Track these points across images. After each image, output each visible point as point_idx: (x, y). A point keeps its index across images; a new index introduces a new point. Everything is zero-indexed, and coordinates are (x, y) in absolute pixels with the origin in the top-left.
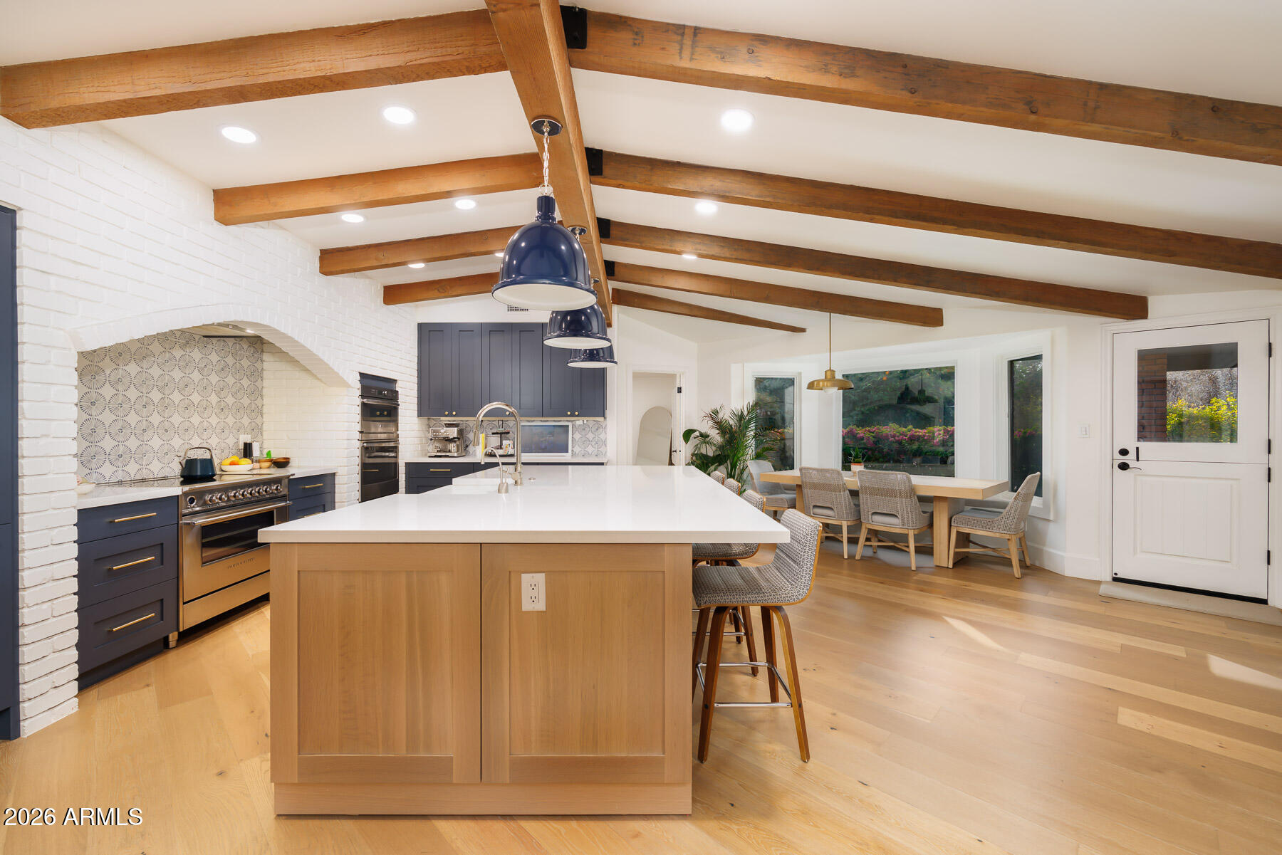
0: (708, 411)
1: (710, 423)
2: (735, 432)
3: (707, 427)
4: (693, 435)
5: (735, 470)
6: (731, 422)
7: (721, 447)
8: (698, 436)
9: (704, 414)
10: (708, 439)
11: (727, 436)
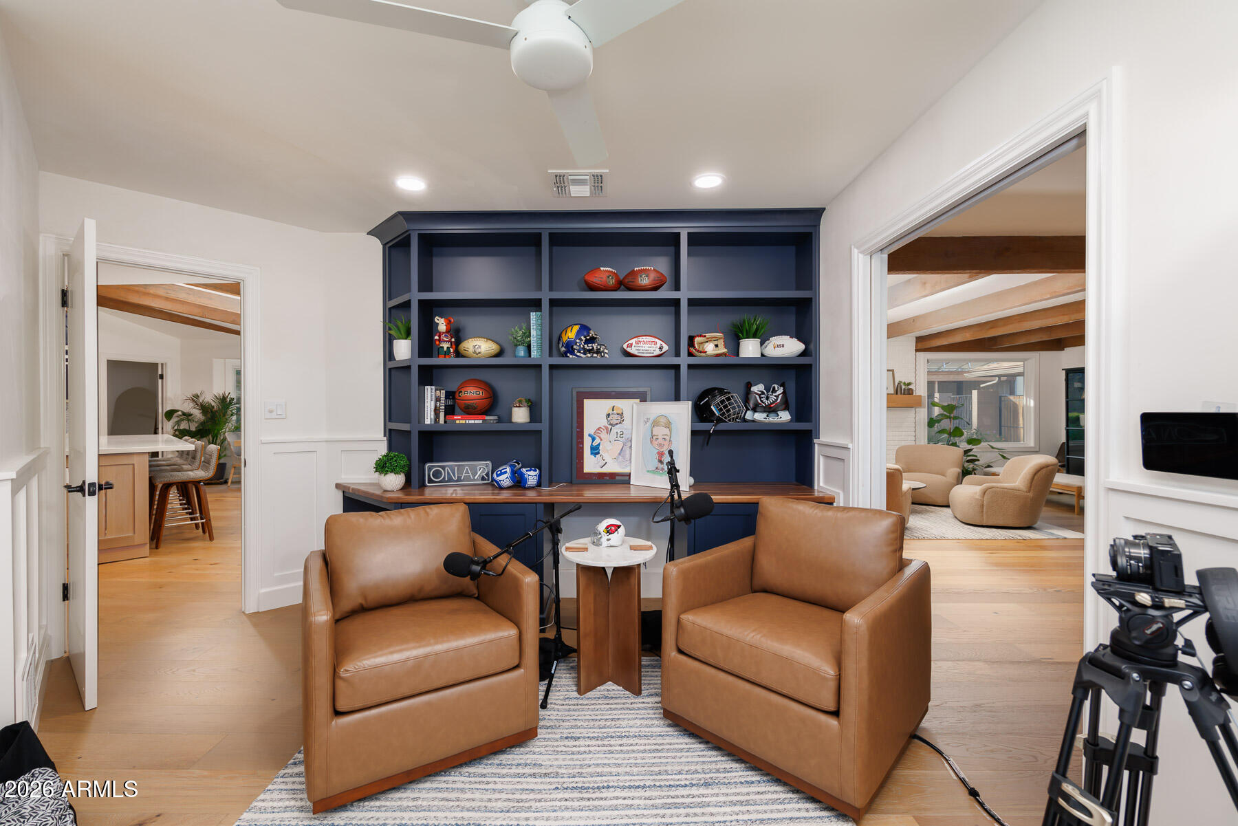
0: (189, 395)
1: (192, 405)
2: (217, 411)
3: (188, 407)
4: (175, 415)
5: (217, 439)
6: (213, 404)
7: (203, 424)
8: (181, 415)
9: (185, 398)
10: (190, 418)
11: (209, 416)
